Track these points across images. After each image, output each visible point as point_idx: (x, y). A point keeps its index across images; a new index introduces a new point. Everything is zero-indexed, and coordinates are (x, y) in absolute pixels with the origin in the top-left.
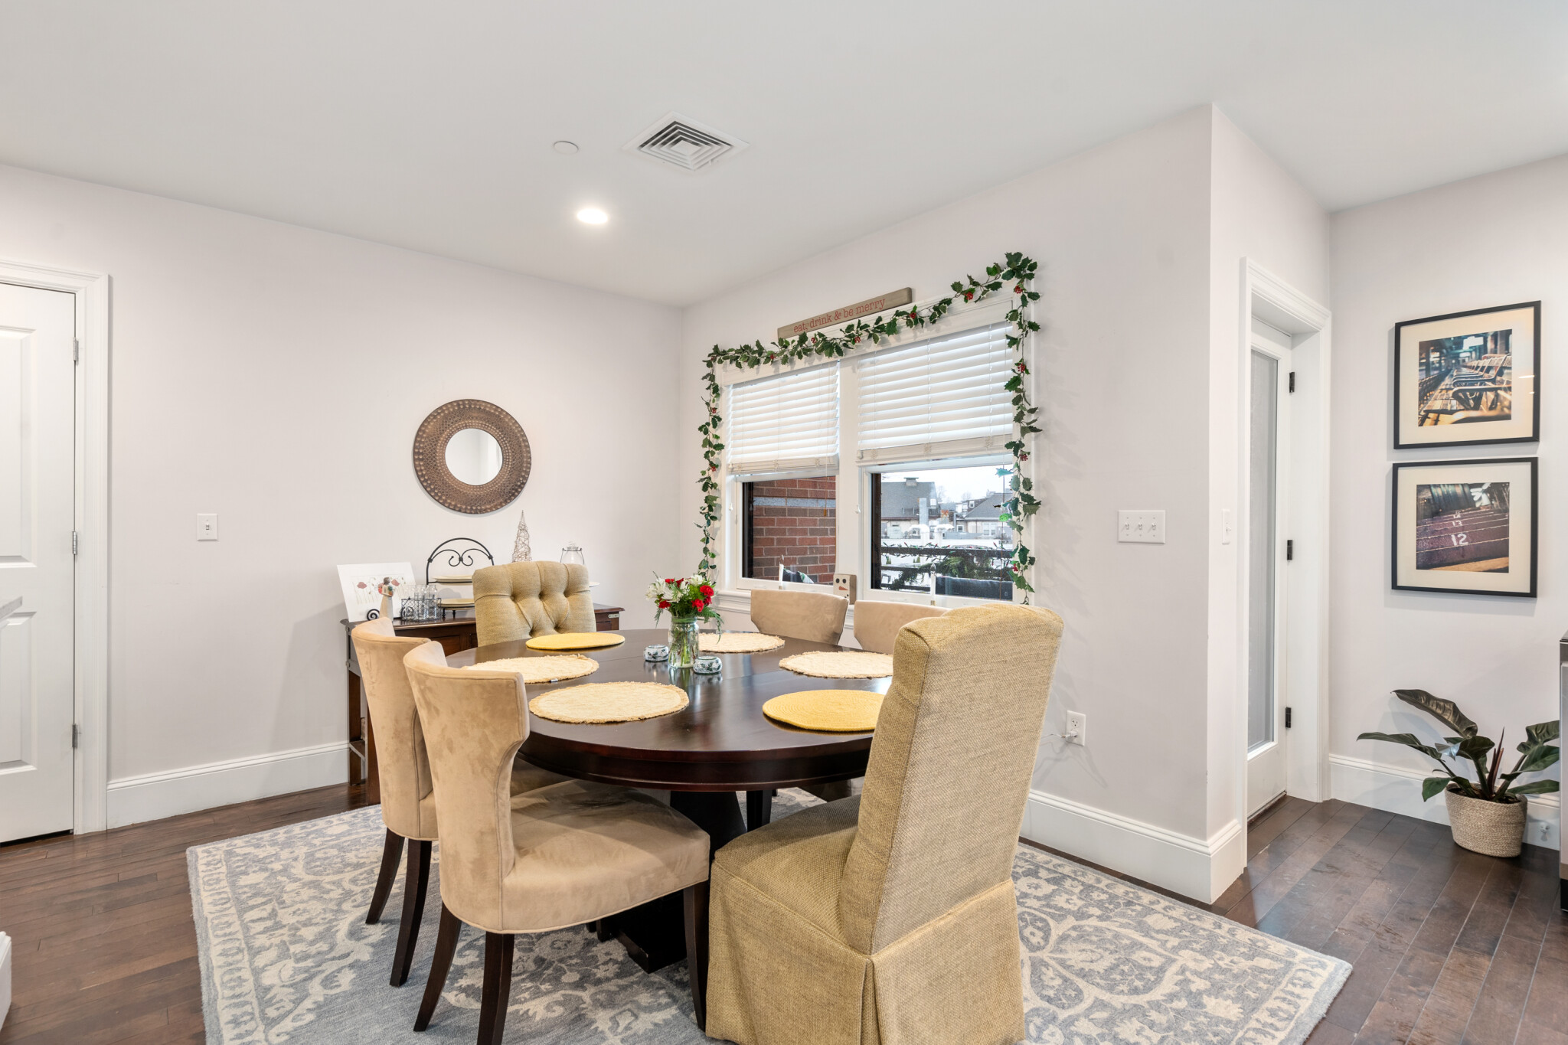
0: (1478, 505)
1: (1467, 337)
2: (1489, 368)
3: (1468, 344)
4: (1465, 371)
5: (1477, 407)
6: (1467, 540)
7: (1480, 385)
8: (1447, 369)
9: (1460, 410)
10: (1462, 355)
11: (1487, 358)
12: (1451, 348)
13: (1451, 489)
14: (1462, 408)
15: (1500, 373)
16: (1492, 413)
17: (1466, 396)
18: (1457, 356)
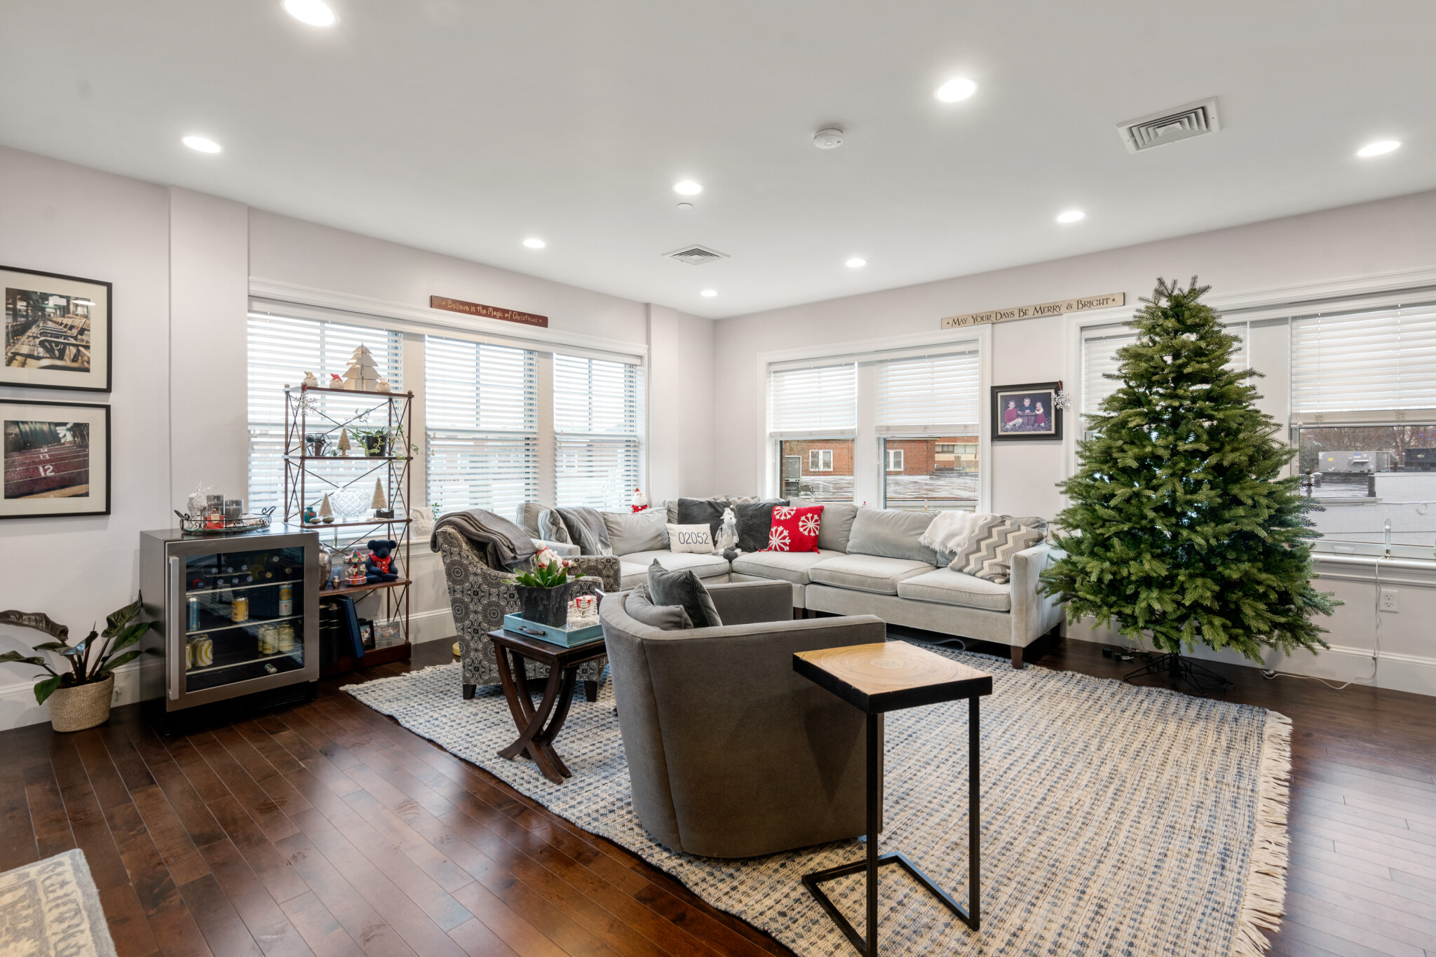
0: (63, 441)
1: (52, 295)
2: (72, 327)
3: (52, 302)
4: (50, 324)
5: (61, 357)
6: (53, 471)
7: (65, 339)
8: (33, 318)
9: (46, 358)
10: (48, 310)
11: (70, 318)
12: (37, 301)
13: (38, 427)
14: (48, 356)
15: (82, 331)
16: (74, 365)
17: (51, 346)
18: (43, 310)
